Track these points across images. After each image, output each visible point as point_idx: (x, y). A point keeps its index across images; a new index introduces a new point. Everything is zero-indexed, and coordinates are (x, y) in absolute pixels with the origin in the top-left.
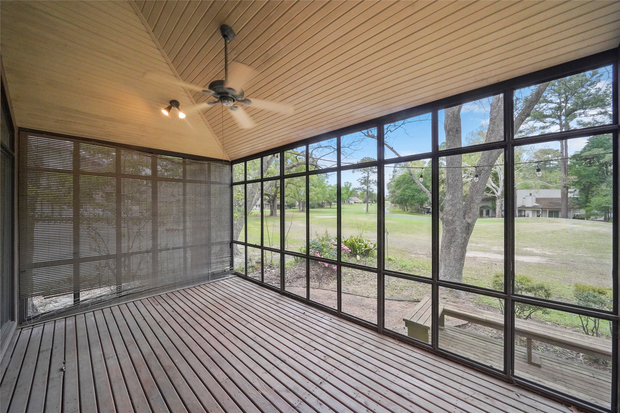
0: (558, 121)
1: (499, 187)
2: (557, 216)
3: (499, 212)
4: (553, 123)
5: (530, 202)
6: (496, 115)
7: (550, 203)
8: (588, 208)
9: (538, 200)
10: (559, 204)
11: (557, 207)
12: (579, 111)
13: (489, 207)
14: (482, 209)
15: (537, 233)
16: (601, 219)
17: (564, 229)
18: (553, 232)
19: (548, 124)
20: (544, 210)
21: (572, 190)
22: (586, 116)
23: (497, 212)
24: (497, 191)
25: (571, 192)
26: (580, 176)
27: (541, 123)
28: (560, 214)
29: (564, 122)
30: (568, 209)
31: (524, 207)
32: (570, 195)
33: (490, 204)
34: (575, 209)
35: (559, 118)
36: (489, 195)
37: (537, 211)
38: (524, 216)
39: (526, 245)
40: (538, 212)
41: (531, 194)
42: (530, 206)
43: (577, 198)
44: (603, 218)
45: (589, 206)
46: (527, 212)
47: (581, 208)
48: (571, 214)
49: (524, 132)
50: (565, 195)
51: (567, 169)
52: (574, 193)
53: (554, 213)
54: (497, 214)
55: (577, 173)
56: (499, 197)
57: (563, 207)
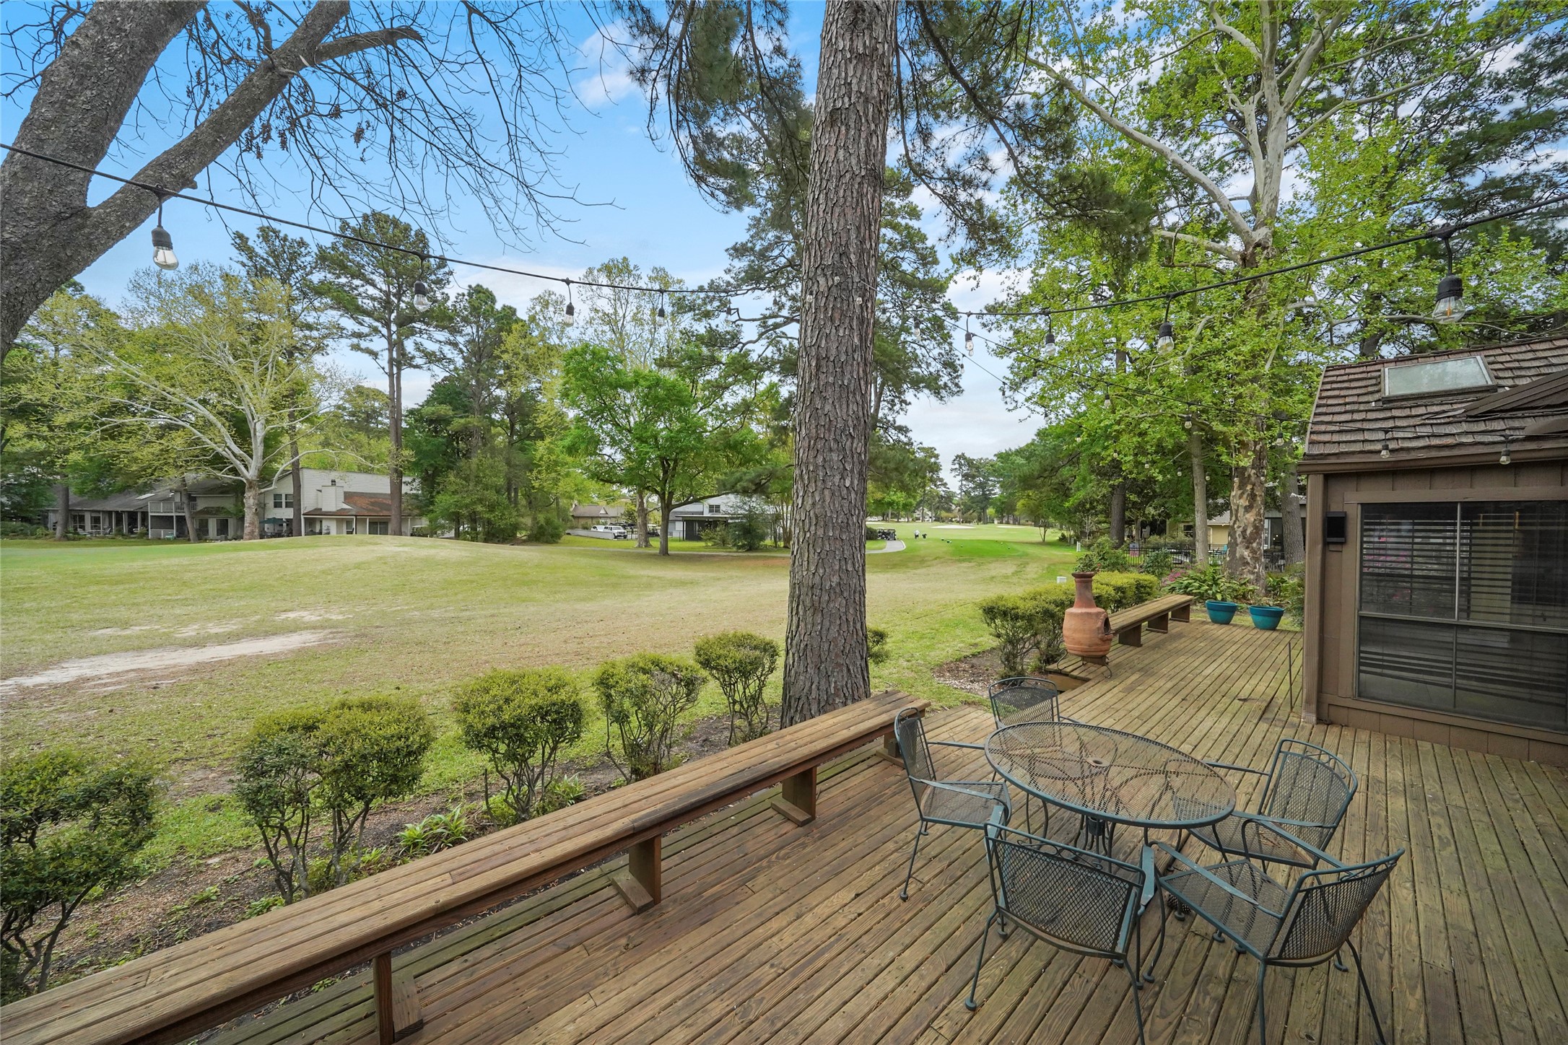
0: (384, 331)
1: (251, 456)
2: (385, 532)
3: (252, 523)
4: (376, 330)
5: (332, 502)
6: (49, 115)
7: (373, 504)
8: (432, 515)
9: (349, 497)
10: (388, 508)
11: (385, 513)
12: (418, 325)
13: (228, 512)
14: (206, 516)
15: (323, 572)
16: (447, 535)
17: (381, 558)
18: (358, 566)
19: (365, 330)
20: (360, 519)
21: (409, 479)
22: (430, 338)
23: (246, 524)
24: (246, 467)
25: (407, 483)
26: (419, 452)
27: (352, 321)
28: (390, 527)
29: (394, 337)
30: (402, 519)
31: (318, 511)
32: (405, 489)
33: (228, 503)
34: (414, 517)
35: (387, 325)
36: (225, 477)
37: (347, 522)
38: (320, 533)
39: (289, 605)
40: (349, 523)
41: (333, 482)
42: (333, 509)
43: (416, 496)
44: (452, 534)
45: (432, 511)
46: (325, 524)
47: (421, 515)
48: (408, 527)
49: (317, 330)
50: (397, 486)
51: (399, 435)
52: (411, 486)
53: (379, 526)
54: (247, 530)
55: (416, 446)
56: (250, 482)
57: (394, 513)
